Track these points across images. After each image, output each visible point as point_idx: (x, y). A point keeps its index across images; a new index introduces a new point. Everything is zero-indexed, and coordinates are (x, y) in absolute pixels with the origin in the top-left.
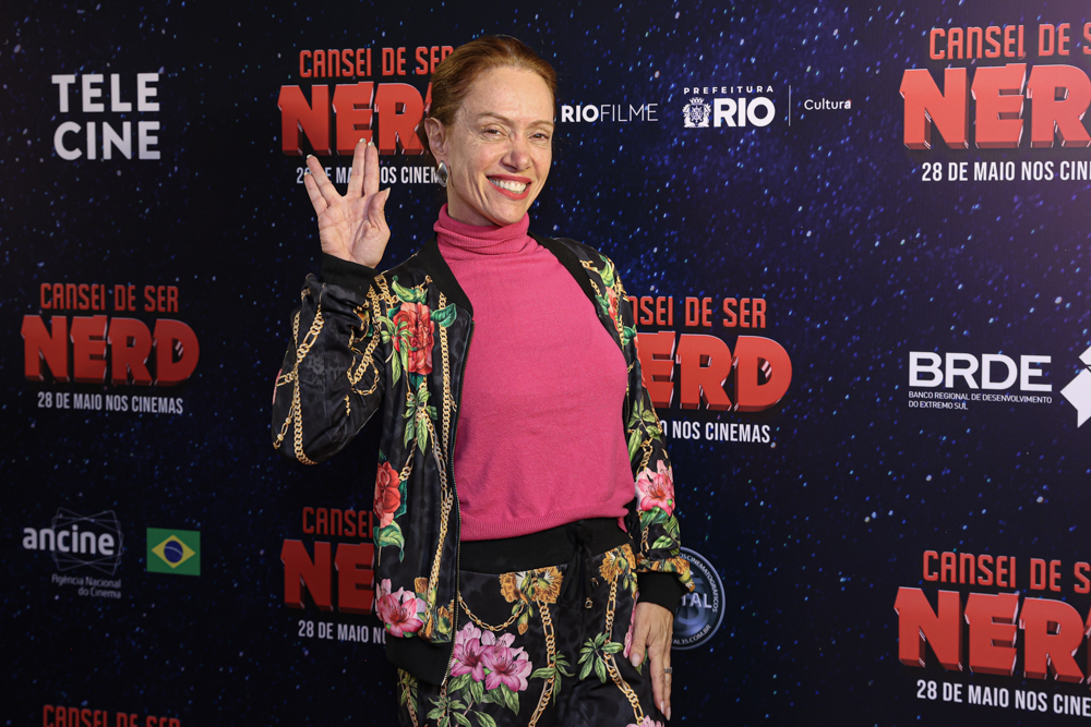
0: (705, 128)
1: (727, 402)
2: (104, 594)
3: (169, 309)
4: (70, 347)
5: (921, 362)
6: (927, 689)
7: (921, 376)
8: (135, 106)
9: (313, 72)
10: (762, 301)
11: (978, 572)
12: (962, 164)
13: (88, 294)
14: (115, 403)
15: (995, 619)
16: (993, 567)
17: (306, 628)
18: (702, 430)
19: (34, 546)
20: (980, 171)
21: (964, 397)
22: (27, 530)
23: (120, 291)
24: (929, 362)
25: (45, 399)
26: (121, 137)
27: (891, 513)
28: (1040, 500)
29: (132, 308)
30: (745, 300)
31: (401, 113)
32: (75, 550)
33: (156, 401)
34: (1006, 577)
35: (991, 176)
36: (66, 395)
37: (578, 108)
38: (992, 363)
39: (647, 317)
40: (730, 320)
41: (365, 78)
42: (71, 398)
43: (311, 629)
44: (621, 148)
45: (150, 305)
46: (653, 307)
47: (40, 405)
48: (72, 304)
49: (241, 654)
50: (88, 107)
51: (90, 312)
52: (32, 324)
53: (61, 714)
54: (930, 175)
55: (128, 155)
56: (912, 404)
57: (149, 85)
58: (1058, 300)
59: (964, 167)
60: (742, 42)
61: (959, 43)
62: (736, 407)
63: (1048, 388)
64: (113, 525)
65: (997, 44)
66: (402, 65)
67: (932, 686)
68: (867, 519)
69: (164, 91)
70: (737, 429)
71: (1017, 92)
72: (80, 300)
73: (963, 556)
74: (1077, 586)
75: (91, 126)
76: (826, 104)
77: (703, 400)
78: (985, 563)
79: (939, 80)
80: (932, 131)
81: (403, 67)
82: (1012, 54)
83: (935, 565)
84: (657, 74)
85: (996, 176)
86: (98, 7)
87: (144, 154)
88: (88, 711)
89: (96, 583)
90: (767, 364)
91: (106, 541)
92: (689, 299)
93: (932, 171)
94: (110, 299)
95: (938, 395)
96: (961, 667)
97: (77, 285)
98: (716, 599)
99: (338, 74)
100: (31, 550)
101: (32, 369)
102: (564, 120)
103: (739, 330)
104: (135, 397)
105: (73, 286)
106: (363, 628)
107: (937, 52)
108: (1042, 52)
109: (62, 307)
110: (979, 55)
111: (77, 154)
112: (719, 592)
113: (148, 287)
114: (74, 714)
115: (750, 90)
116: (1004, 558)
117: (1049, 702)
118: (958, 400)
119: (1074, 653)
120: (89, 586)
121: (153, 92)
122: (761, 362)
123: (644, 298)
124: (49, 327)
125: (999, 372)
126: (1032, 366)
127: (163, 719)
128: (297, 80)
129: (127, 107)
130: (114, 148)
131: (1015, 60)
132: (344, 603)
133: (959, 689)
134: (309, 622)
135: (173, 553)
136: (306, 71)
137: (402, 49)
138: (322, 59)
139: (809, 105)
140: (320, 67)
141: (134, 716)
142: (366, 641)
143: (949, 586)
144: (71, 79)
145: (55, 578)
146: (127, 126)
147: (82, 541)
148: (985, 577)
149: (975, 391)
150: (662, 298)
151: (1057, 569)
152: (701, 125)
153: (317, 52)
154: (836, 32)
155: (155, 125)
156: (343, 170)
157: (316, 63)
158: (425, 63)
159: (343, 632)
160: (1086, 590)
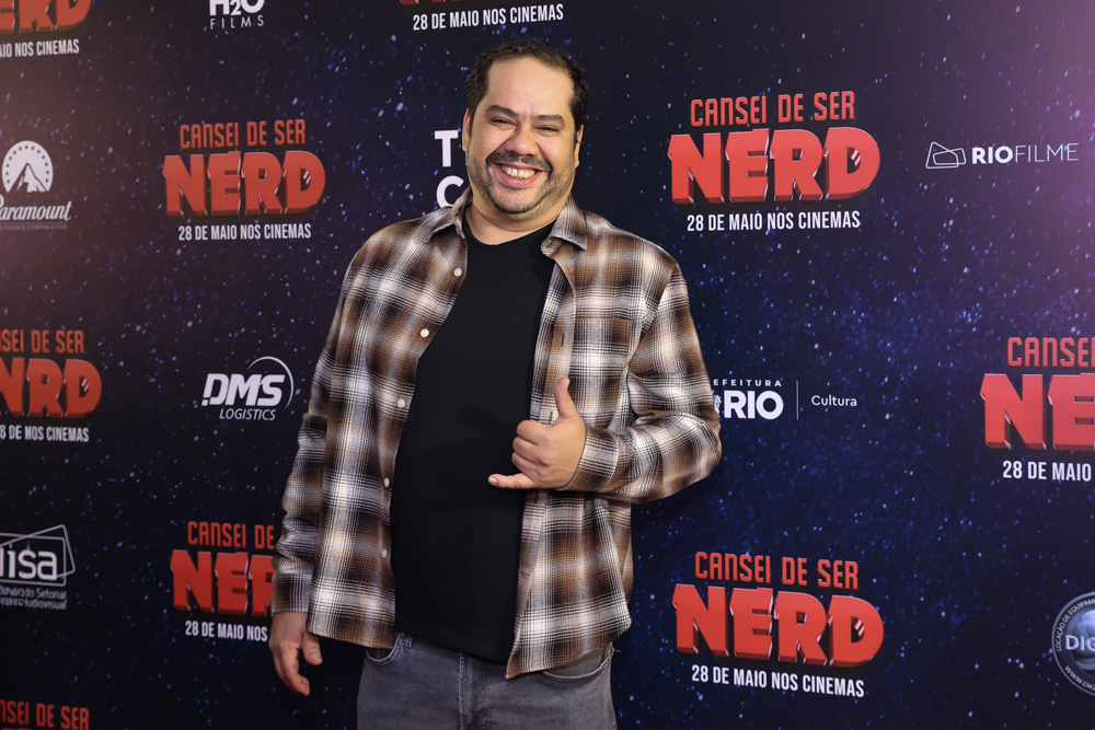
9: (704, 120)
17: (700, 672)
31: (799, 159)
37: (991, 149)
39: (1068, 359)
41: (760, 126)
43: (706, 673)
44: (1038, 189)
46: (1074, 349)
49: (632, 698)
66: (800, 111)
81: (800, 113)
84: (1077, 114)
99: (731, 122)
102: (975, 162)
106: (761, 673)
123: (1064, 340)
128: (687, 129)
132: (739, 648)
134: (703, 667)
136: (697, 120)
137: (799, 96)
138: (715, 108)
140: (712, 116)
142: (764, 686)
144: (454, 134)
150: (1085, 340)
153: (709, 101)
156: (737, 216)
157: (708, 112)
158: (824, 109)
159: (739, 678)
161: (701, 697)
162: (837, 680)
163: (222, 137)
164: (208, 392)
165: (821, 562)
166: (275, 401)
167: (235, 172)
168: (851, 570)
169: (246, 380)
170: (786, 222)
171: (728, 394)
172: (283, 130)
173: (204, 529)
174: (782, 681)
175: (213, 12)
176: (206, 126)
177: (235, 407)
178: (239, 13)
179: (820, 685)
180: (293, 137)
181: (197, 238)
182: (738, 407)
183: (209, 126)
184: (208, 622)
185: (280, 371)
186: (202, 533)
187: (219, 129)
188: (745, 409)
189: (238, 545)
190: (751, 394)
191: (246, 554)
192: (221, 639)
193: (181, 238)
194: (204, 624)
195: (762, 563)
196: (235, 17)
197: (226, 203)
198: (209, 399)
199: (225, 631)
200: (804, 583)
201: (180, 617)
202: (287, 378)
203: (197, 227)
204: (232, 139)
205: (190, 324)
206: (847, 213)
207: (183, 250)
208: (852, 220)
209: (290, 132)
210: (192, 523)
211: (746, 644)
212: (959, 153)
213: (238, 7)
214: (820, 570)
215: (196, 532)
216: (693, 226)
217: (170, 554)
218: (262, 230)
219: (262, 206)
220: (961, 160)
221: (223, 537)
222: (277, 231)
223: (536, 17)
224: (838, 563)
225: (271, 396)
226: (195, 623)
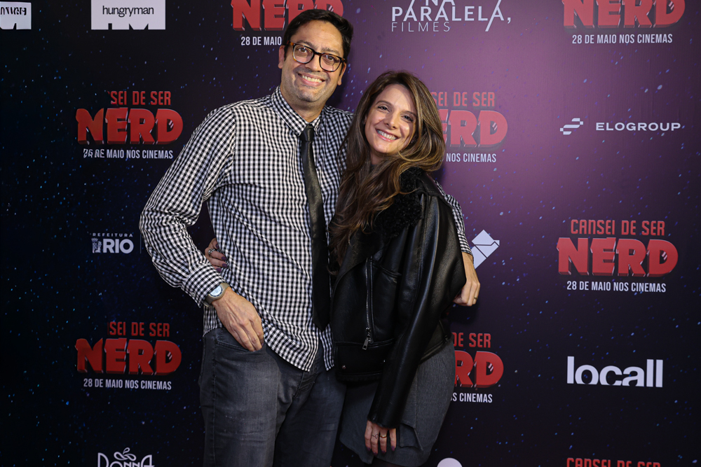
43: (91, 383)
132: (109, 369)
158: (155, 99)
159: (109, 384)
160: (474, 346)
161: (88, 395)
162: (158, 382)
165: (151, 324)
168: (166, 327)
170: (136, 155)
171: (105, 241)
174: (130, 384)
179: (150, 385)
182: (110, 247)
188: (114, 248)
190: (117, 241)
195: (121, 326)
200: (143, 334)
206: (166, 151)
208: (169, 155)
211: (112, 366)
214: (151, 328)
224: (160, 324)
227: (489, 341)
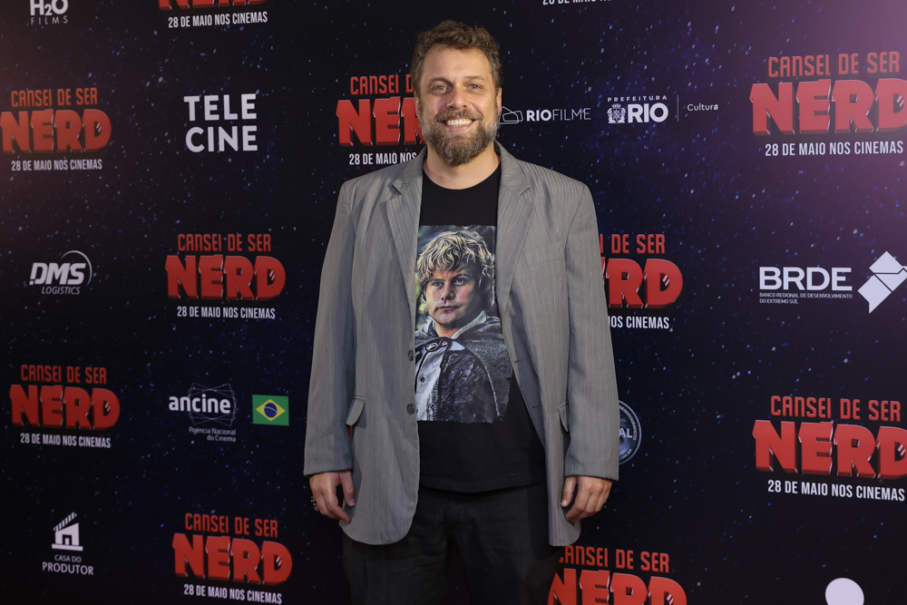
0: (622, 124)
1: (641, 302)
2: (224, 439)
3: (265, 250)
4: (199, 276)
5: (767, 274)
6: (775, 486)
7: (767, 283)
8: (240, 115)
9: (359, 91)
10: (662, 236)
11: (807, 409)
12: (791, 145)
13: (210, 241)
14: (229, 312)
15: (818, 439)
16: (816, 406)
18: (624, 321)
19: (176, 408)
20: (803, 149)
21: (796, 295)
22: (171, 398)
23: (231, 238)
24: (773, 274)
25: (182, 311)
26: (231, 136)
27: (749, 372)
28: (846, 361)
29: (240, 249)
30: (651, 236)
32: (204, 410)
33: (257, 311)
34: (825, 412)
35: (810, 152)
36: (196, 308)
37: (538, 112)
38: (813, 273)
40: (641, 248)
41: (395, 95)
42: (199, 310)
44: (567, 138)
45: (252, 247)
47: (179, 315)
48: (199, 248)
50: (208, 117)
51: (211, 253)
52: (172, 262)
53: (197, 519)
54: (770, 152)
55: (236, 148)
56: (762, 301)
57: (249, 101)
58: (855, 232)
59: (793, 147)
60: (646, 67)
61: (788, 66)
62: (646, 306)
63: (849, 288)
64: (230, 394)
65: (812, 67)
67: (778, 484)
68: (734, 377)
69: (259, 105)
70: (647, 320)
71: (826, 97)
72: (204, 244)
73: (797, 399)
74: (870, 416)
75: (211, 130)
76: (701, 107)
77: (624, 302)
78: (811, 403)
79: (775, 90)
80: (771, 123)
82: (822, 73)
83: (779, 405)
84: (590, 89)
85: (813, 152)
86: (215, 51)
87: (247, 148)
88: (215, 517)
89: (219, 432)
90: (666, 277)
91: (225, 404)
92: (614, 236)
93: (772, 149)
94: (225, 244)
95: (779, 295)
96: (796, 471)
97: (203, 235)
98: (635, 432)
99: (376, 92)
100: (175, 411)
101: (173, 291)
102: (528, 120)
103: (648, 255)
104: (243, 309)
105: (199, 235)
107: (773, 72)
108: (841, 72)
109: (192, 249)
110: (801, 74)
111: (201, 148)
112: (637, 427)
113: (250, 235)
114: (206, 519)
115: (651, 98)
116: (824, 399)
117: (854, 491)
118: (791, 298)
119: (869, 459)
120: (214, 434)
121: (252, 106)
122: (663, 276)
124: (184, 263)
125: (818, 279)
126: (839, 274)
127: (266, 521)
128: (349, 96)
129: (235, 117)
130: (226, 144)
131: (824, 77)
133: (795, 485)
135: (270, 411)
136: (354, 91)
138: (365, 82)
139: (690, 107)
140: (364, 88)
141: (246, 519)
143: (788, 418)
144: (197, 99)
145: (191, 429)
146: (235, 129)
147: (209, 404)
148: (812, 412)
149: (802, 291)
151: (858, 405)
152: (620, 122)
153: (362, 78)
154: (707, 60)
155: (254, 128)
156: (381, 155)
157: (362, 85)
160: (876, 418)
163: (40, 100)
164: (33, 275)
166: (79, 281)
167: (49, 124)
169: (59, 267)
172: (82, 95)
173: (32, 370)
175: (33, 13)
176: (29, 92)
177: (52, 285)
178: (51, 14)
180: (89, 99)
181: (25, 169)
183: (32, 91)
184: (36, 433)
185: (82, 260)
186: (31, 373)
187: (38, 94)
189: (56, 380)
191: (61, 386)
192: (46, 445)
193: (13, 169)
194: (33, 435)
196: (48, 16)
197: (43, 145)
198: (34, 280)
199: (47, 439)
201: (17, 431)
202: (87, 265)
203: (24, 162)
204: (47, 101)
205: (20, 229)
207: (15, 177)
209: (87, 96)
210: (24, 366)
212: (519, 114)
213: (50, 10)
215: (26, 372)
216: (353, 161)
217: (9, 387)
218: (68, 164)
219: (69, 147)
220: (520, 119)
221: (46, 375)
222: (79, 164)
223: (249, 20)
225: (77, 278)
226: (27, 434)
227: (897, 412)
